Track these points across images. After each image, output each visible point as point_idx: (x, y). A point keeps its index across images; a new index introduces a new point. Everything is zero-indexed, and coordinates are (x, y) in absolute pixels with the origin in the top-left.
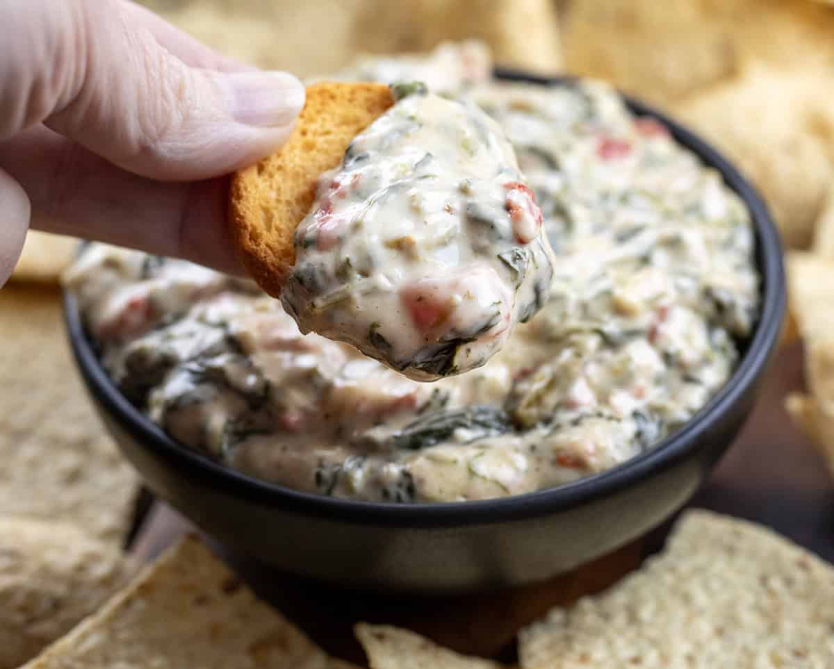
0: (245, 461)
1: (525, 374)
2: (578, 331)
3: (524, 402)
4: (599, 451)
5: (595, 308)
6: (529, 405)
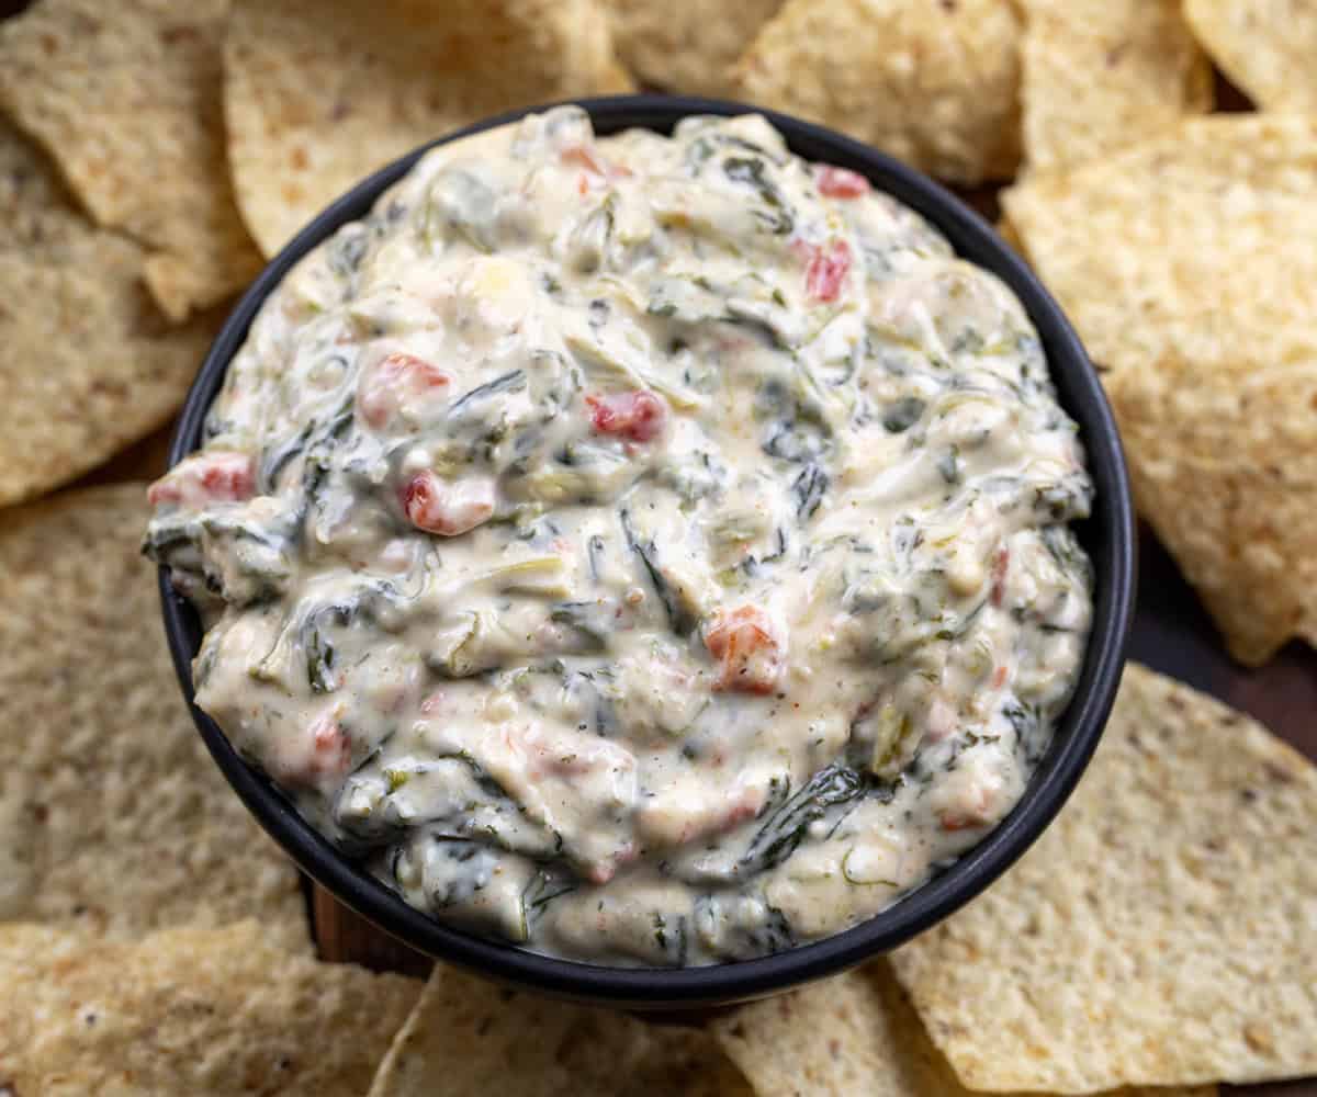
0: (556, 937)
1: (866, 711)
2: (921, 643)
3: (877, 754)
5: (929, 598)
6: (886, 760)
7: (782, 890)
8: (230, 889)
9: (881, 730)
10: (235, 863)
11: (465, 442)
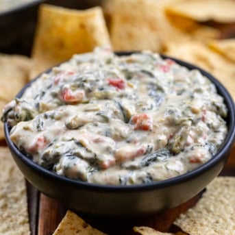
1: (171, 137)
3: (174, 145)
4: (203, 156)
6: (176, 146)
7: (151, 169)
8: (11, 221)
9: (175, 141)
10: (13, 217)
11: (78, 83)
